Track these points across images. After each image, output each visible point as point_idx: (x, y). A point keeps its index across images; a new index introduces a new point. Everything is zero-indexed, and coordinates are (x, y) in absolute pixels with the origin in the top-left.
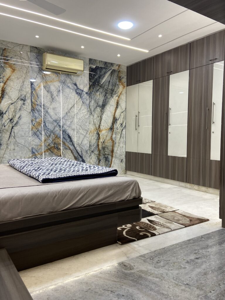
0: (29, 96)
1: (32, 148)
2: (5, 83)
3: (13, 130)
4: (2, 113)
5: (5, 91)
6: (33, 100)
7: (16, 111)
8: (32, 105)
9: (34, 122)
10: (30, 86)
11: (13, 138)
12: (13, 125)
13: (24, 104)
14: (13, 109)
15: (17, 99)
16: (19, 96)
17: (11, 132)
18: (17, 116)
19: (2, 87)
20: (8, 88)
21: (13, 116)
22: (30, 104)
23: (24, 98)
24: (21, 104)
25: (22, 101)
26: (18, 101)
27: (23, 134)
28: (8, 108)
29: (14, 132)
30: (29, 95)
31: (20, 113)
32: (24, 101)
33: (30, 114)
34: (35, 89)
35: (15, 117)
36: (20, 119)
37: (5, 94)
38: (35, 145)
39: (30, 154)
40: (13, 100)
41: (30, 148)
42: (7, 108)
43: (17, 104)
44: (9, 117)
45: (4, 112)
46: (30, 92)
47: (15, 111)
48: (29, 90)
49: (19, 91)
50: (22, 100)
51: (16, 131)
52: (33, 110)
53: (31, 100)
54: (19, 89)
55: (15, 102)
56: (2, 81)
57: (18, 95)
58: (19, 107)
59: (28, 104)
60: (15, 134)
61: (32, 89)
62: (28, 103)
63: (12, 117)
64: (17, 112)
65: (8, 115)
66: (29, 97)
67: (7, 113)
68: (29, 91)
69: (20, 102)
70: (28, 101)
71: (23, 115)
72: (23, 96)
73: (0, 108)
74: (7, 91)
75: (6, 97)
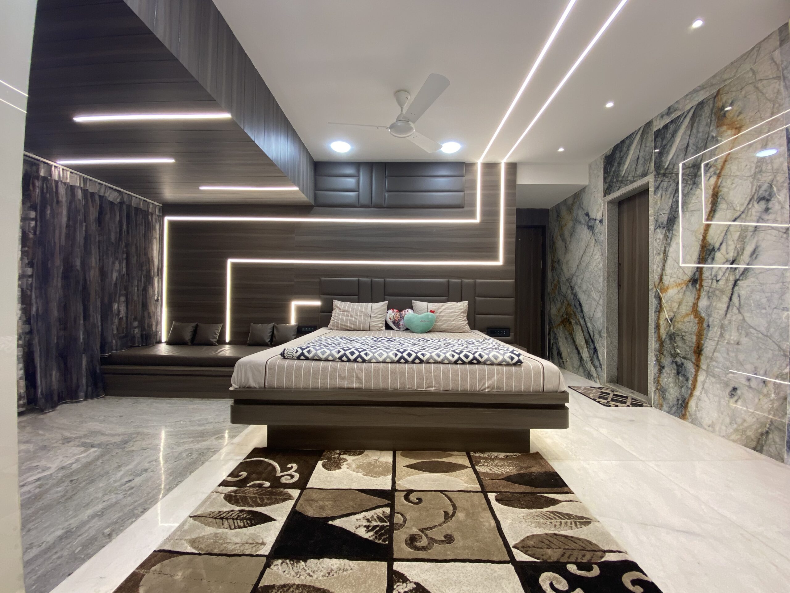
0: (782, 180)
2: (720, 173)
3: (736, 288)
4: (713, 249)
5: (720, 194)
7: (746, 237)
10: (784, 149)
11: (735, 310)
12: (738, 277)
13: (767, 210)
14: (738, 234)
15: (749, 204)
16: (754, 191)
17: (732, 294)
18: (749, 249)
19: (712, 187)
20: (726, 182)
21: (738, 253)
22: (787, 205)
23: (767, 193)
24: (758, 214)
25: (763, 204)
26: (750, 206)
27: (764, 301)
28: (726, 234)
29: (739, 296)
30: (782, 178)
31: (755, 241)
32: (768, 200)
33: (785, 236)
35: (743, 253)
36: (756, 258)
37: (719, 200)
39: (784, 365)
40: (738, 208)
42: (723, 234)
43: (746, 216)
44: (727, 256)
45: (717, 246)
46: (786, 165)
49: (754, 179)
50: (761, 199)
51: (743, 293)
54: (753, 172)
55: (743, 212)
56: (712, 173)
57: (750, 190)
59: (780, 207)
60: (742, 301)
62: (779, 202)
63: (735, 255)
64: (746, 240)
65: (725, 253)
66: (783, 182)
68: (782, 164)
69: (758, 207)
70: (781, 198)
71: (763, 245)
72: (765, 186)
73: (709, 238)
74: (724, 191)
75: (722, 206)
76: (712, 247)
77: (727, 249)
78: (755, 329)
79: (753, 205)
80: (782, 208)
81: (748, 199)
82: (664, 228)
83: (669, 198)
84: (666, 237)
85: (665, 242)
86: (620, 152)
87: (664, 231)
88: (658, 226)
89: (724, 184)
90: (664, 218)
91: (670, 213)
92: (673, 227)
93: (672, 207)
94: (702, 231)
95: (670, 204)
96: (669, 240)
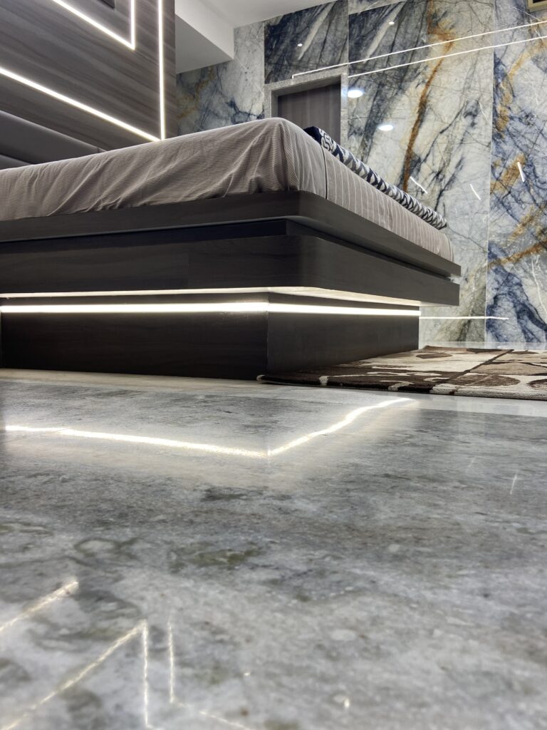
0: (488, 99)
1: (491, 244)
2: (429, 82)
3: (442, 198)
4: (419, 161)
5: (428, 103)
6: (499, 108)
7: (452, 149)
8: (495, 122)
9: (498, 170)
10: (491, 71)
12: (443, 188)
13: (473, 124)
14: (445, 146)
15: (456, 117)
16: (462, 105)
17: (437, 204)
18: (455, 161)
19: (420, 96)
20: (435, 93)
21: (444, 164)
22: (490, 122)
23: (474, 109)
24: (464, 128)
25: (469, 119)
26: (458, 119)
27: (467, 207)
28: (432, 146)
29: (444, 206)
30: (488, 97)
31: (460, 153)
32: (474, 116)
33: (487, 149)
34: (505, 75)
35: (448, 164)
36: (461, 169)
37: (427, 110)
38: (500, 235)
39: (483, 260)
40: (446, 120)
41: (485, 244)
42: (430, 145)
43: (454, 129)
44: (433, 168)
45: (423, 157)
46: (491, 87)
47: (449, 151)
48: (488, 82)
49: (463, 93)
50: (468, 114)
51: (448, 202)
52: (498, 135)
53: (494, 108)
54: (462, 87)
55: (450, 125)
56: (421, 81)
57: (458, 105)
58: (460, 137)
59: (484, 124)
60: (447, 210)
61: (496, 79)
62: (484, 119)
63: (442, 166)
64: (453, 152)
65: (431, 164)
66: (489, 101)
67: (430, 157)
68: (488, 85)
69: (465, 122)
70: (486, 115)
71: (468, 157)
72: (472, 103)
73: (415, 149)
74: (432, 101)
75: (430, 117)
76: (418, 158)
77: (433, 160)
78: (458, 234)
79: (460, 119)
80: (486, 124)
81: (456, 113)
82: (361, 134)
83: (369, 100)
84: (364, 145)
85: (362, 151)
86: (296, 26)
87: (361, 138)
88: (353, 131)
89: (432, 94)
90: (361, 122)
91: (369, 117)
92: (372, 134)
93: (371, 111)
94: (408, 141)
95: (370, 107)
96: (367, 149)
